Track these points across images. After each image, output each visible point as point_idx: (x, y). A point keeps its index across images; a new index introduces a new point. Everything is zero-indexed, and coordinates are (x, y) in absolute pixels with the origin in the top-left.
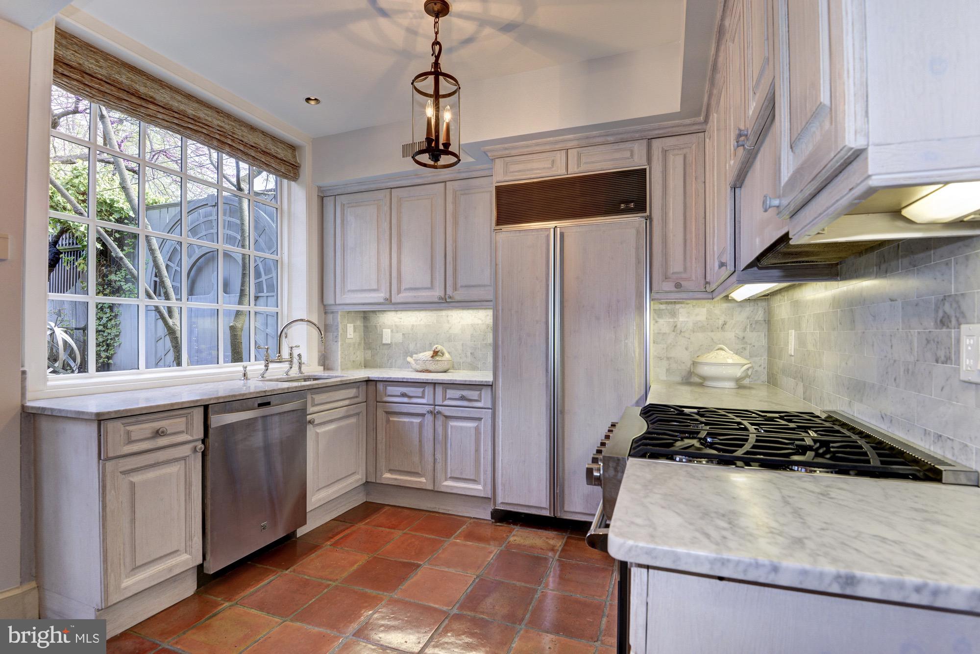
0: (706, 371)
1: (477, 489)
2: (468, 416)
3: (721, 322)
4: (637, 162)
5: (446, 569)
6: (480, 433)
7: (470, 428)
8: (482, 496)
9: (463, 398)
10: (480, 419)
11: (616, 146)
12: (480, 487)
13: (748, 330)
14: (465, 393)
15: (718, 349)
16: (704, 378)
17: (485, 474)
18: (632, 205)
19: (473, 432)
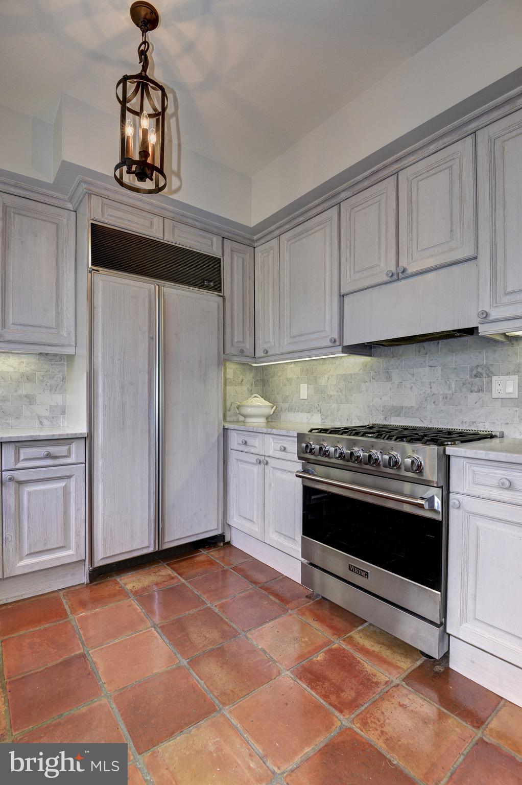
0: (248, 411)
1: (70, 554)
2: (54, 476)
3: (240, 380)
4: (215, 252)
5: (116, 641)
6: (70, 493)
7: (56, 489)
8: (75, 560)
9: (49, 456)
10: (69, 477)
11: (201, 233)
12: (71, 552)
13: (253, 385)
14: (52, 450)
15: (254, 397)
16: (245, 416)
17: (77, 534)
18: (212, 284)
19: (61, 493)
